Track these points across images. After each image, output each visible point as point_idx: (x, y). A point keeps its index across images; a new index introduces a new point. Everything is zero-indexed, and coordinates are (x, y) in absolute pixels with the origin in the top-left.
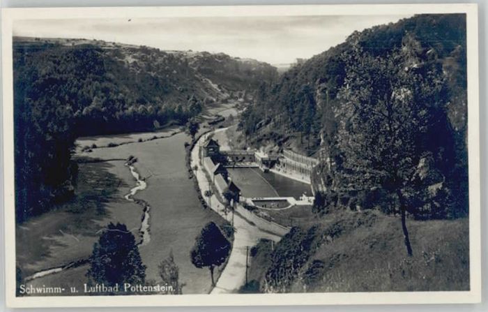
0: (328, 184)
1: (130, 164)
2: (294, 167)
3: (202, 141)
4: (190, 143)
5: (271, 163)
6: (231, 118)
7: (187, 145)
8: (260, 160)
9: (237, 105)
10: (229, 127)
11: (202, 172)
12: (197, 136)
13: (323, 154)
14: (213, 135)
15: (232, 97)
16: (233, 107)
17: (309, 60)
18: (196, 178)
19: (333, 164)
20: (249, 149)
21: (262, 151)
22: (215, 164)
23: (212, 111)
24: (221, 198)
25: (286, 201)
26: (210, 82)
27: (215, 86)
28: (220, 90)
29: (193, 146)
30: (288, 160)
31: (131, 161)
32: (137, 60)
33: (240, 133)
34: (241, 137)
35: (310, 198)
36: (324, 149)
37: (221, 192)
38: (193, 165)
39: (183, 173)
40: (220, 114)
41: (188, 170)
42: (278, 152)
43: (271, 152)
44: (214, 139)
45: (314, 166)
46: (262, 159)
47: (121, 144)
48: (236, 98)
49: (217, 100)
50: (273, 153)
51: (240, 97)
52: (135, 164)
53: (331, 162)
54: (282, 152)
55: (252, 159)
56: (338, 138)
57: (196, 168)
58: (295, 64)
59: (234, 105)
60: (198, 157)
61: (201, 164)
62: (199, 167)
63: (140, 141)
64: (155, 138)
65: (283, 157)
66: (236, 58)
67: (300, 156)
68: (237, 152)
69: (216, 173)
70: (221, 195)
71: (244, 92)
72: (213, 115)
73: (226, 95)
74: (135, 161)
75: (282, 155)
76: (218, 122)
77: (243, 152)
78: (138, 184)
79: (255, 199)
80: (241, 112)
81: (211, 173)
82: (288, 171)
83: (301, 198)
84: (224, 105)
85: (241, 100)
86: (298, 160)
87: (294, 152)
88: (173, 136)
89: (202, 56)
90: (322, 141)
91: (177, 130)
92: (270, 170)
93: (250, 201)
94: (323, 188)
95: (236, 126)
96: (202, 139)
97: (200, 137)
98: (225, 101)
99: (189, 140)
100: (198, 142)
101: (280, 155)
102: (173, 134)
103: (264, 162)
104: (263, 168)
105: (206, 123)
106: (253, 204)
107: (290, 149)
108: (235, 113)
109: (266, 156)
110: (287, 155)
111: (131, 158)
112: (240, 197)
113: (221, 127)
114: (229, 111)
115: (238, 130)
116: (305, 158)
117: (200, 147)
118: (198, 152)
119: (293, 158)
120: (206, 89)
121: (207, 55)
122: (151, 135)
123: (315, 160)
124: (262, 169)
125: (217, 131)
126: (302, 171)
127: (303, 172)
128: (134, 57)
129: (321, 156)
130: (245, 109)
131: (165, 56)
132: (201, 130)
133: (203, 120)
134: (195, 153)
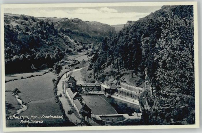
0: (151, 104)
1: (16, 94)
2: (127, 94)
3: (65, 78)
4: (56, 79)
5: (111, 91)
6: (84, 62)
7: (54, 81)
8: (104, 89)
9: (88, 53)
10: (83, 68)
11: (64, 98)
12: (60, 74)
13: (147, 85)
14: (71, 73)
15: (84, 48)
16: (85, 55)
17: (136, 22)
18: (61, 102)
19: (154, 91)
20: (96, 82)
21: (105, 84)
22: (74, 93)
23: (71, 58)
24: (78, 115)
25: (122, 116)
26: (69, 38)
27: (72, 41)
28: (76, 43)
29: (58, 81)
30: (123, 89)
31: (16, 92)
32: (18, 25)
33: (90, 72)
34: (91, 74)
35: (139, 114)
36: (148, 81)
37: (78, 111)
38: (58, 94)
39: (53, 99)
40: (76, 59)
41: (55, 97)
42: (116, 84)
43: (112, 84)
44: (72, 76)
45: (141, 93)
46: (106, 88)
47: (9, 81)
48: (87, 49)
49: (74, 50)
50: (113, 85)
51: (90, 47)
53: (152, 90)
54: (119, 84)
55: (99, 88)
56: (157, 74)
57: (61, 96)
58: (127, 24)
59: (86, 53)
60: (62, 89)
61: (64, 93)
62: (63, 95)
63: (22, 78)
64: (32, 76)
65: (120, 87)
66: (86, 21)
67: (131, 86)
68: (89, 85)
69: (74, 99)
70: (78, 113)
71: (92, 45)
72: (71, 60)
73: (80, 47)
74: (19, 92)
75: (120, 86)
76: (75, 65)
77: (93, 85)
78: (21, 107)
79: (101, 115)
80: (91, 57)
82: (124, 97)
83: (132, 114)
84: (79, 53)
85: (91, 50)
86: (130, 89)
87: (128, 84)
88: (44, 75)
89: (64, 21)
90: (146, 76)
91: (47, 71)
92: (112, 96)
93: (98, 117)
94: (147, 107)
95: (88, 67)
96: (65, 76)
97: (63, 75)
98: (79, 51)
99: (55, 77)
100: (62, 78)
101: (118, 86)
102: (45, 74)
103: (107, 90)
105: (67, 66)
106: (100, 119)
107: (125, 82)
108: (86, 58)
109: (108, 87)
110: (123, 86)
111: (16, 90)
112: (92, 114)
113: (77, 68)
114: (82, 57)
115: (89, 69)
116: (134, 87)
117: (63, 82)
118: (62, 85)
119: (127, 88)
120: (67, 43)
121: (67, 20)
122: (30, 74)
123: (141, 89)
124: (106, 95)
125: (75, 70)
127: (133, 97)
128: (17, 22)
129: (145, 86)
130: (93, 56)
131: (38, 21)
132: (63, 71)
133: (65, 63)
134: (60, 86)
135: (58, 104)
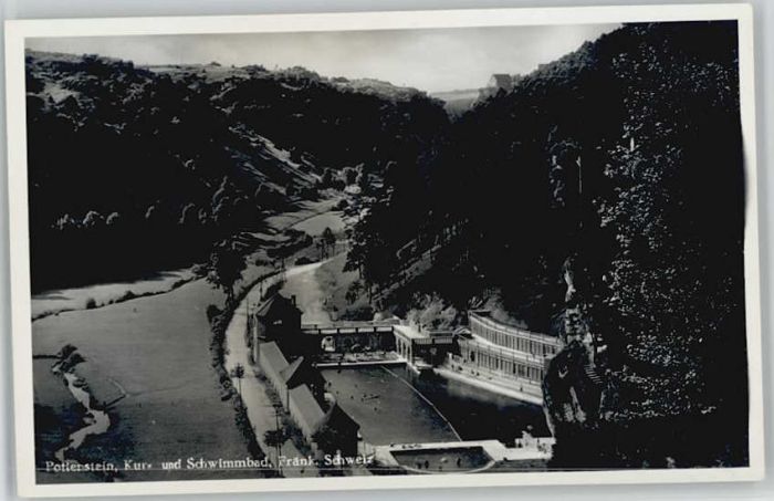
0: (588, 404)
1: (65, 368)
2: (497, 362)
4: (221, 307)
5: (434, 353)
6: (329, 237)
7: (212, 311)
8: (409, 344)
9: (343, 204)
10: (325, 261)
11: (255, 380)
12: (237, 288)
13: (572, 323)
14: (280, 285)
15: (329, 183)
16: (334, 209)
17: (527, 79)
18: (239, 398)
19: (599, 349)
20: (378, 316)
21: (412, 323)
22: (290, 361)
24: (309, 448)
25: (480, 449)
26: (270, 145)
27: (283, 155)
28: (296, 166)
29: (229, 316)
30: (481, 342)
31: (68, 360)
32: (75, 94)
33: (354, 275)
34: (356, 286)
35: (543, 440)
36: (576, 311)
37: (308, 431)
39: (208, 386)
40: (298, 227)
41: (217, 377)
42: (454, 324)
43: (436, 323)
44: (285, 293)
45: (550, 356)
46: (413, 341)
48: (340, 186)
49: (290, 191)
50: (440, 327)
51: (351, 181)
52: (79, 366)
53: (595, 344)
54: (466, 322)
55: (388, 341)
56: (611, 280)
57: (239, 373)
59: (335, 204)
60: (243, 343)
61: (252, 361)
62: (248, 370)
63: (91, 305)
64: (130, 296)
65: (469, 337)
66: (335, 80)
67: (513, 332)
68: (348, 328)
69: (292, 384)
70: (309, 439)
71: (359, 169)
72: (279, 232)
73: (314, 177)
74: (79, 359)
75: (468, 332)
76: (296, 247)
77: (365, 328)
78: (87, 420)
79: (399, 448)
80: (355, 220)
81: (280, 385)
82: (484, 371)
83: (517, 441)
85: (354, 189)
86: (507, 341)
87: (497, 321)
89: (248, 77)
90: (571, 289)
91: (186, 274)
92: (436, 371)
93: (384, 453)
94: (576, 415)
95: (343, 258)
96: (255, 295)
97: (247, 289)
98: (313, 194)
99: (219, 297)
101: (461, 330)
102: (177, 285)
103: (417, 349)
104: (417, 366)
105: (262, 254)
106: (393, 462)
107: (487, 315)
109: (423, 336)
110: (482, 332)
111: (69, 349)
112: (360, 444)
113: (302, 262)
115: (348, 268)
116: (524, 335)
117: (250, 317)
119: (495, 338)
120: (259, 164)
121: (261, 75)
122: (119, 289)
123: (550, 341)
124: (415, 368)
125: (293, 272)
126: (519, 370)
127: (521, 373)
128: (67, 86)
129: (568, 329)
130: (364, 213)
131: (149, 81)
132: (250, 273)
133: (258, 243)
135: (228, 404)
